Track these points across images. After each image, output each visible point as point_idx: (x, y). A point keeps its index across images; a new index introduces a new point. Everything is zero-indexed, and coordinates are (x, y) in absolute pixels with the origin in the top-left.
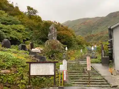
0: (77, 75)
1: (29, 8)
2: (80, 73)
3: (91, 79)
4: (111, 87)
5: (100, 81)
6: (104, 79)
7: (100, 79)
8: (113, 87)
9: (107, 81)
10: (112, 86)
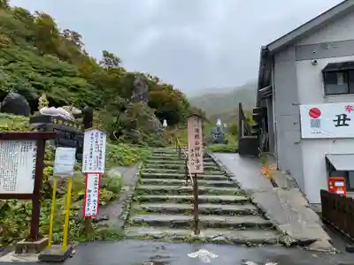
0: (166, 184)
1: (106, 54)
2: (177, 178)
3: (207, 201)
4: (284, 244)
5: (236, 213)
6: (250, 201)
7: (236, 202)
8: (293, 245)
9: (261, 213)
10: (288, 241)
